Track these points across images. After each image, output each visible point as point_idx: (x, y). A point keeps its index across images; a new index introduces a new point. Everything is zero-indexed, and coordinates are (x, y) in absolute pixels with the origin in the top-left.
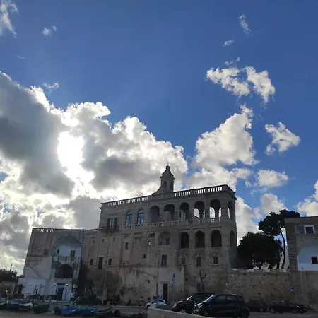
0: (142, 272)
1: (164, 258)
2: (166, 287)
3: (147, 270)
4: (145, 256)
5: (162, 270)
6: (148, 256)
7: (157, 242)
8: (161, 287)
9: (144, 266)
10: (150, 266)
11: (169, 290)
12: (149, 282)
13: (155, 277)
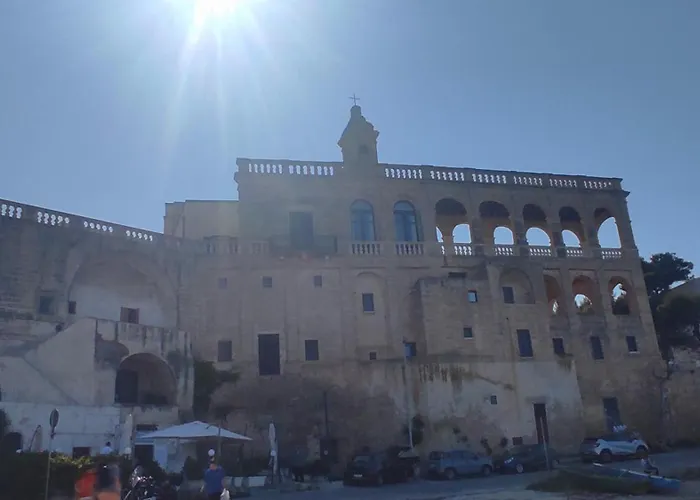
0: (470, 376)
1: (524, 337)
2: (540, 410)
3: (482, 368)
4: (468, 332)
5: (523, 367)
6: (476, 331)
7: (496, 294)
8: (529, 414)
9: (473, 357)
10: (491, 359)
11: (551, 417)
12: (494, 400)
13: (509, 387)
